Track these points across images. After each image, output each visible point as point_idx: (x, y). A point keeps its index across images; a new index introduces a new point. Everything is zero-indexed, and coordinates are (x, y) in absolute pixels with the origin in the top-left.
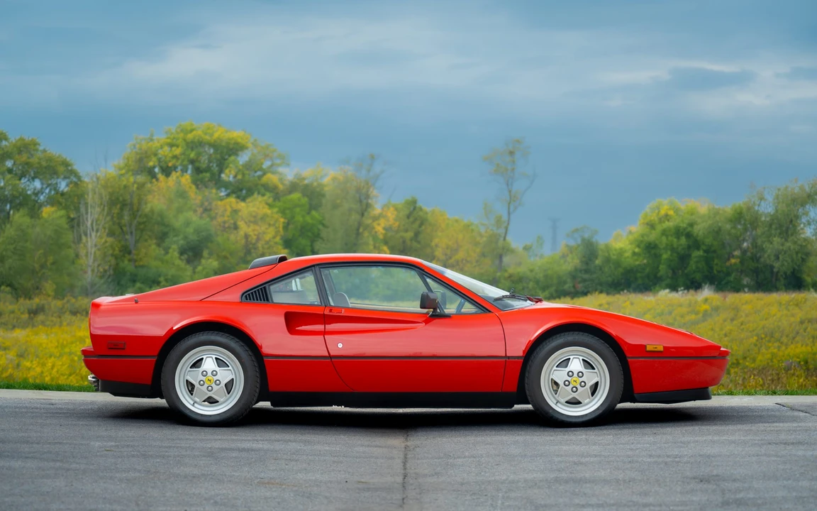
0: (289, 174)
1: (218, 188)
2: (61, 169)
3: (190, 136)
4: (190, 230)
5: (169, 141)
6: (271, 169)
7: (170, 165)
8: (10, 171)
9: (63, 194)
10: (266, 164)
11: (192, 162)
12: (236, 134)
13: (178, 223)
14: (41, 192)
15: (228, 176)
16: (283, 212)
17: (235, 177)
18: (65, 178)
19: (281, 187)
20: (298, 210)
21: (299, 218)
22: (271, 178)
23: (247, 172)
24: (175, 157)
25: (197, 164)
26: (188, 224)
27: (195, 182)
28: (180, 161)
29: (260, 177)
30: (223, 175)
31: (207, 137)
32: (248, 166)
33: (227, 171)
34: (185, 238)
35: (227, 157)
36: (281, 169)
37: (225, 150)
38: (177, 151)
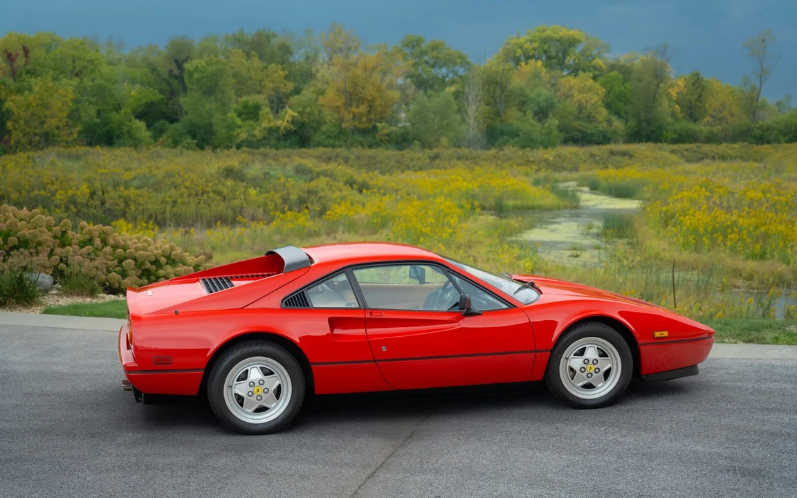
0: (610, 57)
1: (563, 70)
2: (458, 61)
3: (544, 35)
4: (541, 99)
5: (529, 38)
6: (599, 55)
7: (531, 54)
8: (427, 62)
9: (461, 77)
10: (595, 52)
11: (545, 52)
12: (574, 33)
13: (532, 95)
14: (447, 76)
15: (569, 60)
16: (604, 85)
17: (574, 61)
18: (463, 66)
19: (605, 67)
20: (615, 83)
21: (616, 89)
22: (599, 62)
23: (582, 58)
24: (534, 49)
25: (548, 54)
26: (539, 95)
27: (545, 66)
28: (537, 52)
29: (591, 61)
30: (566, 61)
31: (555, 35)
32: (583, 54)
33: (568, 58)
34: (538, 105)
35: (568, 48)
36: (606, 55)
37: (567, 44)
38: (536, 45)
